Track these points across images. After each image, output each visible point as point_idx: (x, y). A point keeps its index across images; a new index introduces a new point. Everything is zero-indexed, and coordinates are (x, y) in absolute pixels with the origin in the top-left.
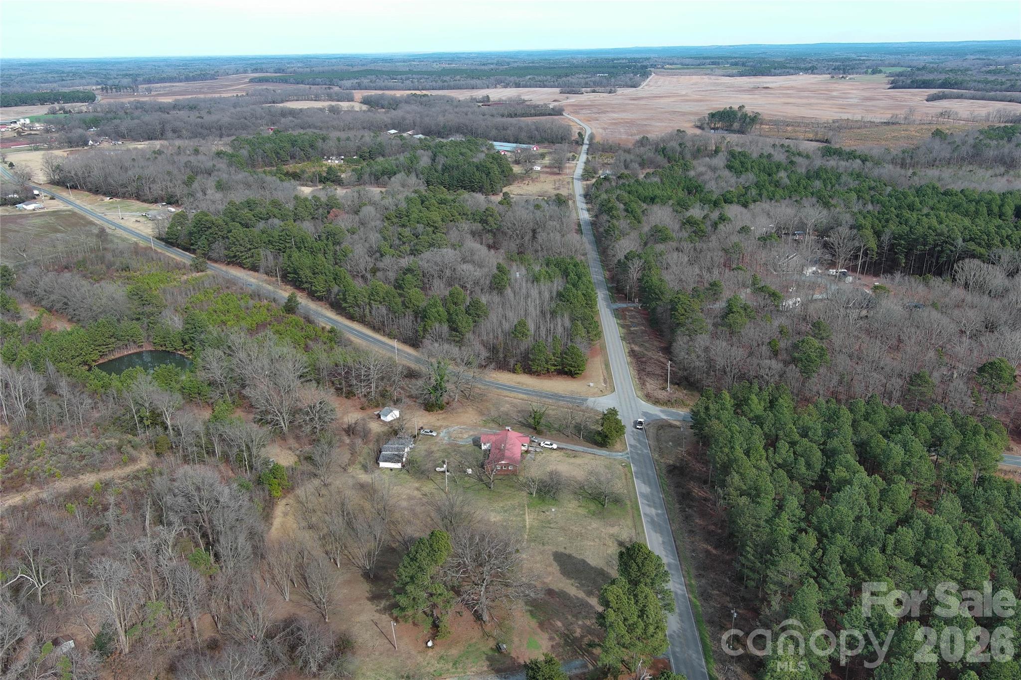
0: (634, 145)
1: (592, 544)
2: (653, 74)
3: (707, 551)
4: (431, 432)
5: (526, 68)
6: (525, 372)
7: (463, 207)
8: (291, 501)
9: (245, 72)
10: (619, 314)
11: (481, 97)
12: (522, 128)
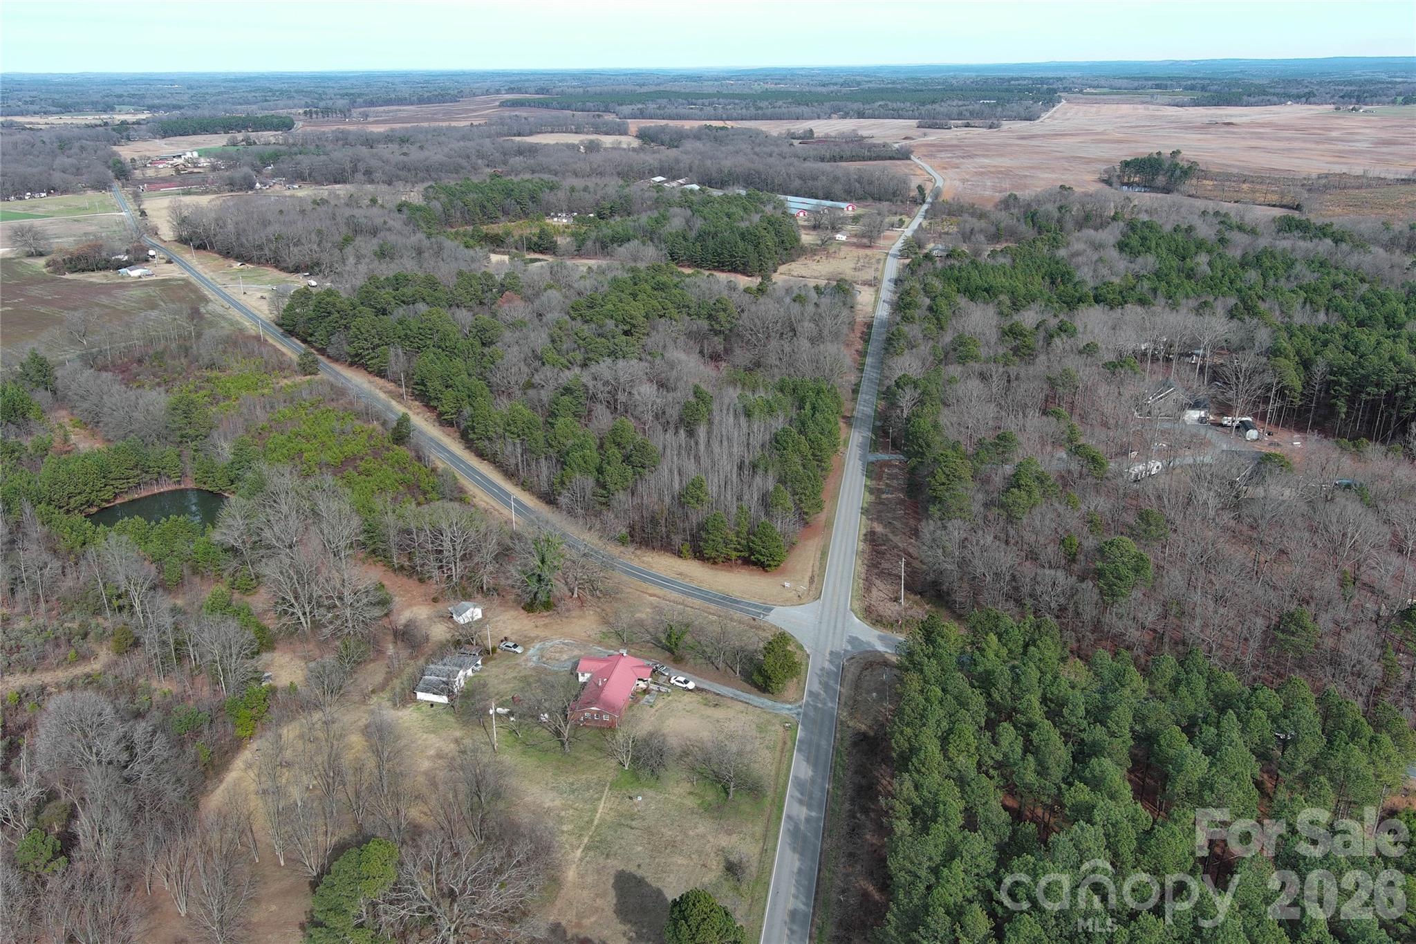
0: (996, 206)
1: (685, 862)
2: (1064, 102)
3: (865, 895)
4: (516, 646)
5: (882, 90)
6: (696, 557)
7: (683, 296)
8: (266, 744)
10: (873, 471)
11: (803, 131)
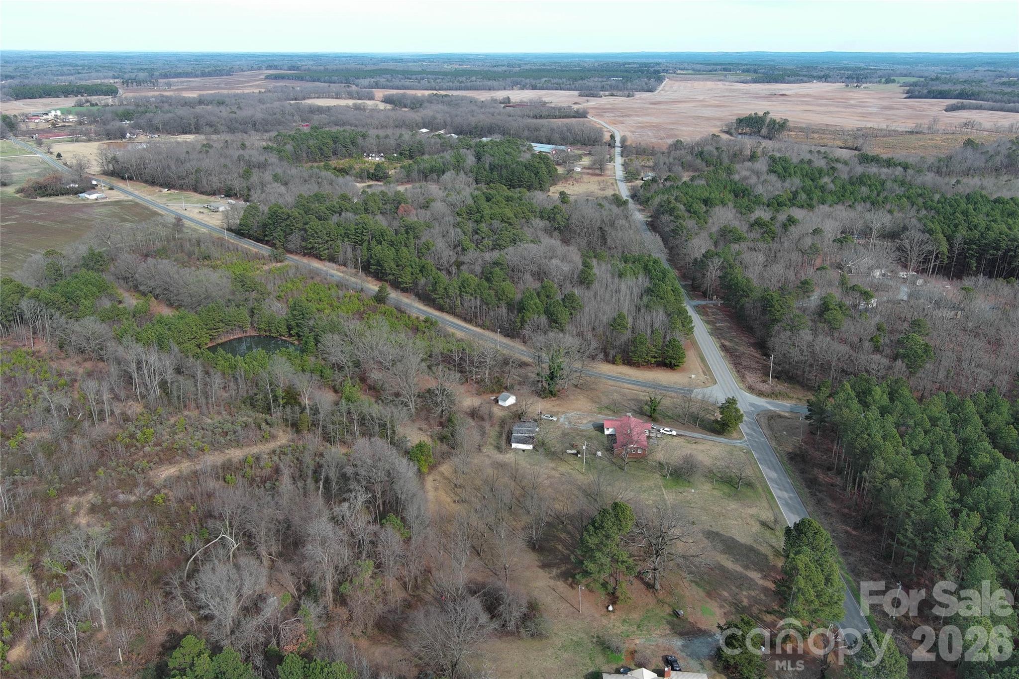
0: (669, 148)
1: (736, 523)
2: (667, 79)
3: (847, 532)
4: (551, 417)
5: (540, 70)
6: (624, 364)
7: (531, 205)
8: (437, 478)
9: (260, 69)
10: (700, 310)
11: (501, 98)
12: (554, 130)
